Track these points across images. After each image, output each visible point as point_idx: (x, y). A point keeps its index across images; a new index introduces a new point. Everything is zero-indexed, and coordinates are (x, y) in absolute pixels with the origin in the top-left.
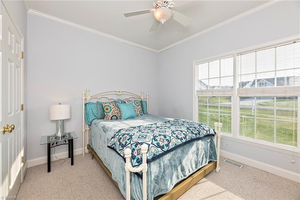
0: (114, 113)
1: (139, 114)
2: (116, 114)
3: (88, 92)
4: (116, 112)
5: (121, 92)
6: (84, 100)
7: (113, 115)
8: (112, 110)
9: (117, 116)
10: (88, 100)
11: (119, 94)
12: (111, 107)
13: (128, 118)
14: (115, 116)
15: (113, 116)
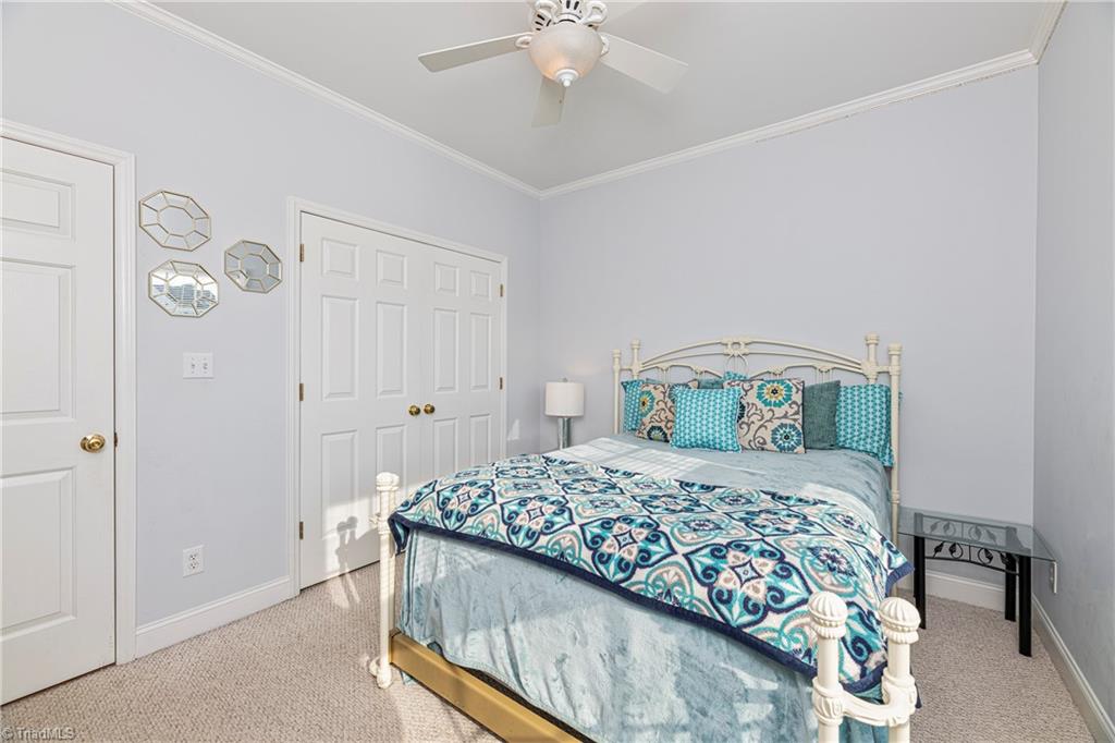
0: (657, 418)
1: (769, 440)
2: (662, 425)
3: (636, 351)
4: (663, 416)
5: (743, 346)
6: (617, 374)
7: (654, 424)
8: (656, 407)
9: (665, 429)
10: (635, 372)
11: (736, 353)
12: (653, 399)
13: (697, 446)
14: (660, 428)
15: (653, 428)
